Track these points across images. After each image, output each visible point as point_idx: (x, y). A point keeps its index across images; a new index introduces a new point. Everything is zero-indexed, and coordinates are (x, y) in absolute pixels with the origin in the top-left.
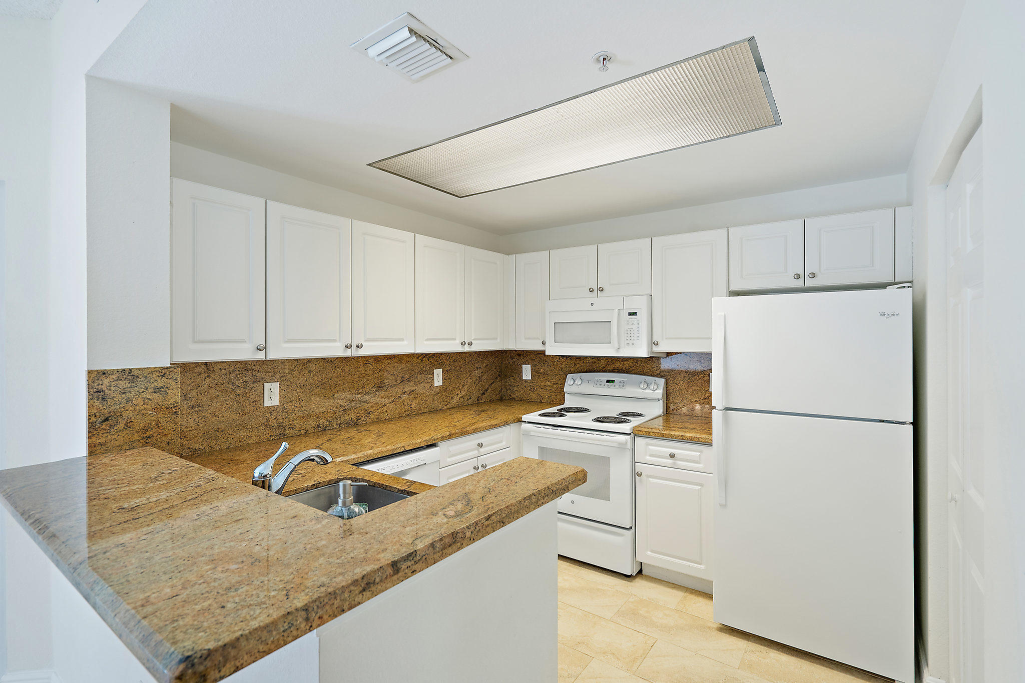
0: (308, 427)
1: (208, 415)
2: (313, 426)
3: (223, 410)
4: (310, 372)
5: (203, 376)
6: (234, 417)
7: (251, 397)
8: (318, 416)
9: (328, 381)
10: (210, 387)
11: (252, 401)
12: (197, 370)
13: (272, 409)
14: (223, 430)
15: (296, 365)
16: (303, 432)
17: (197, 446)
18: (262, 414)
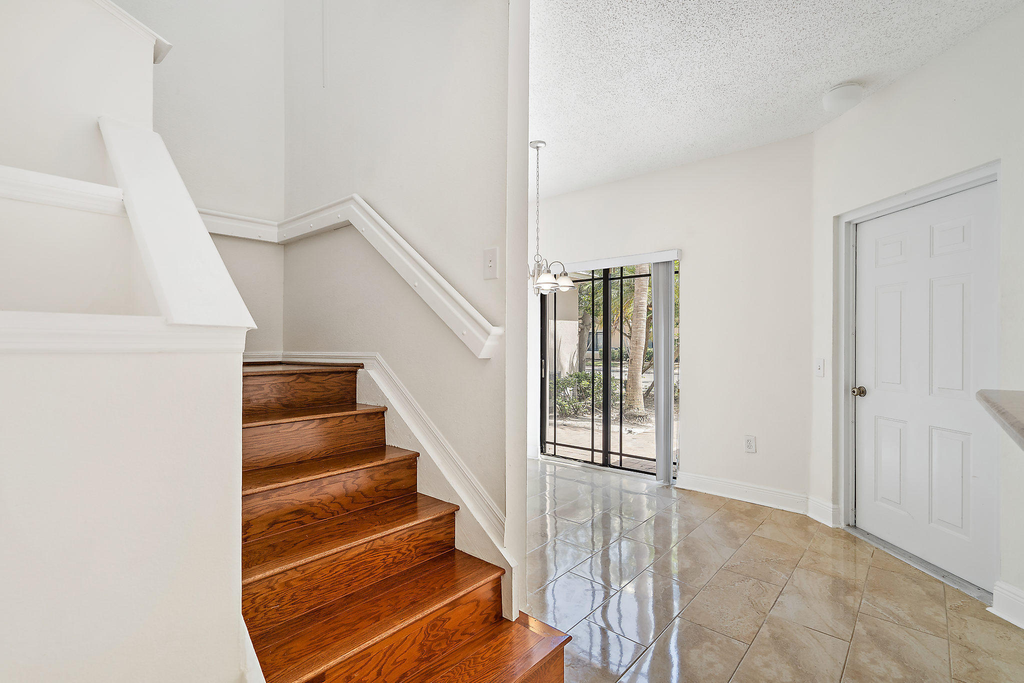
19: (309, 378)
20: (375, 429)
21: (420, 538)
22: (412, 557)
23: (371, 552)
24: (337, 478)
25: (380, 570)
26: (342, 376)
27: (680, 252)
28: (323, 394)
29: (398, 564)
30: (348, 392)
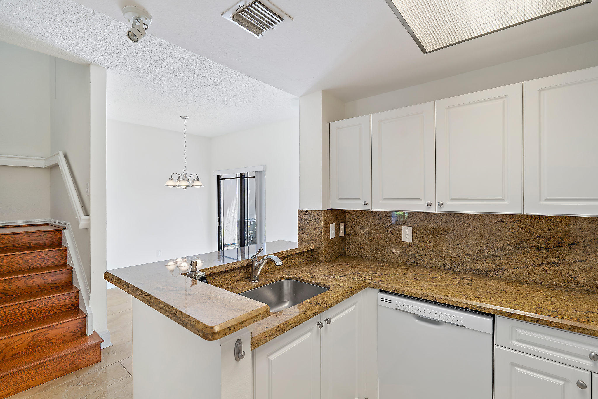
0: (435, 263)
1: (373, 239)
2: (440, 263)
3: (380, 238)
4: (437, 223)
5: (370, 218)
6: (385, 243)
7: (395, 234)
8: (444, 258)
9: (454, 232)
10: (373, 225)
11: (396, 236)
12: (368, 214)
13: (408, 244)
14: (380, 250)
15: (426, 217)
16: (431, 266)
17: (368, 254)
18: (401, 245)
19: (32, 235)
20: (60, 257)
21: (54, 303)
22: (50, 311)
23: (23, 308)
24: (21, 279)
25: (28, 316)
26: (53, 233)
27: (265, 167)
28: (40, 241)
29: (39, 313)
30: (57, 240)
